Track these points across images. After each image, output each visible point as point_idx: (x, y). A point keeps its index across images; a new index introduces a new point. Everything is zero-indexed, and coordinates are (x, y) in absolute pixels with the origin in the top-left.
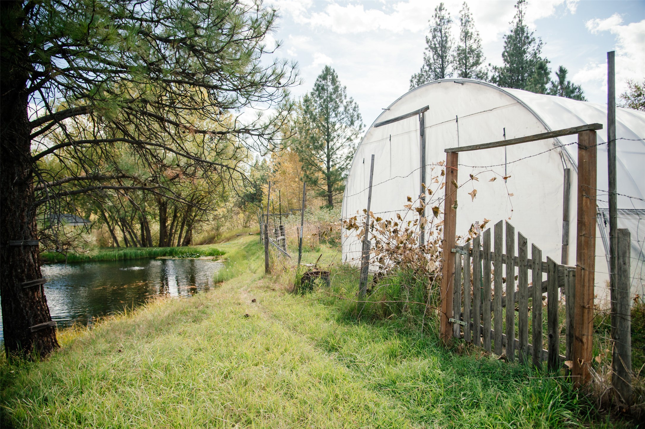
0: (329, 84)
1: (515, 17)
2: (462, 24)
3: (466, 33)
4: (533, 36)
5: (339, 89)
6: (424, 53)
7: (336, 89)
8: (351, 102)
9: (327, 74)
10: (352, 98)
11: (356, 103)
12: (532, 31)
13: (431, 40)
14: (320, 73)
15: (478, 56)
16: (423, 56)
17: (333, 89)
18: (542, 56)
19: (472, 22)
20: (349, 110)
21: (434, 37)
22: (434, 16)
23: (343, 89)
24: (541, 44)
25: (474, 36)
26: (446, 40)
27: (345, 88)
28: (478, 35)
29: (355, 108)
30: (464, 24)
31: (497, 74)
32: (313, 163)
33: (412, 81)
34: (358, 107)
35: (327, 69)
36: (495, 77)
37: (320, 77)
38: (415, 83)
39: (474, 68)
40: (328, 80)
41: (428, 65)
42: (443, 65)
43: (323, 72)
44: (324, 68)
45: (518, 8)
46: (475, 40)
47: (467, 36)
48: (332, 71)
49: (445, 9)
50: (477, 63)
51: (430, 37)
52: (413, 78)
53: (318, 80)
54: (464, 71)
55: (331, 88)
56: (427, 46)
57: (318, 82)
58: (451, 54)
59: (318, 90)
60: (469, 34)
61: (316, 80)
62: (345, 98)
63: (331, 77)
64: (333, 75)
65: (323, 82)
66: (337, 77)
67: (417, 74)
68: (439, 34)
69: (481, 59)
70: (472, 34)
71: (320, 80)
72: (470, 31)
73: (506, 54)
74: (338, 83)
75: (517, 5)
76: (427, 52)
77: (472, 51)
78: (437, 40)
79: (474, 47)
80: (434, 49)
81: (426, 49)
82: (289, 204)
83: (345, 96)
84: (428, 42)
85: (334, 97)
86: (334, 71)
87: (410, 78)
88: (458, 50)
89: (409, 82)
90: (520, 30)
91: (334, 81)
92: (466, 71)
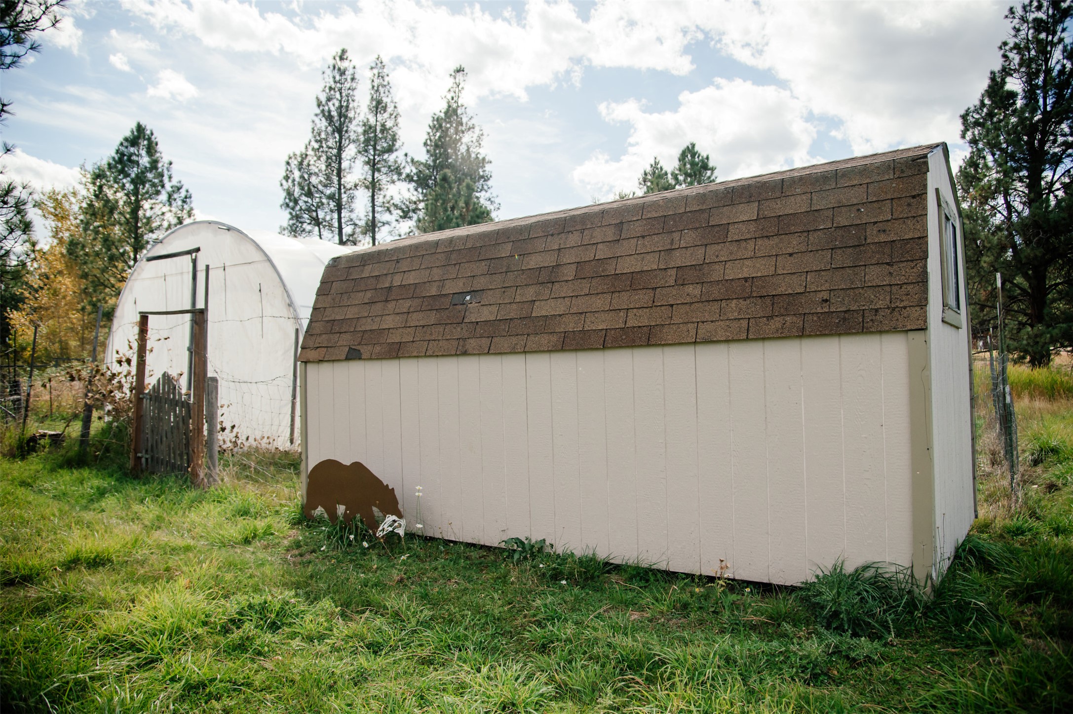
0: (143, 153)
1: (449, 90)
2: (373, 87)
3: (379, 102)
4: (473, 121)
5: (160, 165)
6: (313, 122)
7: (154, 164)
8: (179, 189)
9: (138, 137)
10: (180, 182)
11: (187, 191)
12: (472, 115)
13: (324, 103)
14: (128, 134)
15: (394, 139)
16: (311, 125)
17: (149, 162)
18: (483, 152)
19: (388, 87)
20: (175, 200)
21: (329, 99)
22: (332, 68)
23: (166, 165)
24: (482, 135)
25: (390, 109)
26: (347, 107)
27: (171, 164)
28: (395, 107)
29: (186, 197)
30: (376, 88)
31: (415, 171)
32: (106, 283)
33: (288, 163)
34: (190, 197)
35: (140, 129)
36: (412, 174)
37: (126, 139)
38: (293, 166)
39: (386, 156)
40: (141, 147)
41: (317, 141)
42: (340, 142)
43: (132, 132)
44: (134, 126)
45: (455, 78)
46: (391, 115)
47: (378, 106)
48: (148, 132)
49: (349, 59)
50: (390, 150)
51: (323, 99)
52: (290, 158)
53: (122, 144)
54: (372, 157)
55: (145, 161)
56: (318, 111)
57: (122, 149)
58: (355, 129)
59: (120, 161)
60: (383, 105)
61: (118, 143)
62: (170, 181)
63: (146, 142)
64: (149, 139)
65: (132, 150)
66: (157, 144)
67: (298, 153)
68: (338, 96)
69: (398, 145)
70: (386, 105)
71: (126, 144)
72: (385, 100)
73: (429, 142)
74: (158, 155)
75: (453, 74)
76: (317, 120)
77: (384, 129)
78: (334, 105)
79: (389, 124)
80: (329, 118)
81: (316, 115)
82: (62, 349)
83: (170, 177)
84: (319, 106)
85: (150, 176)
86: (152, 134)
87: (287, 159)
88: (364, 125)
89: (284, 163)
90: (451, 112)
91: (151, 149)
92: (374, 159)
